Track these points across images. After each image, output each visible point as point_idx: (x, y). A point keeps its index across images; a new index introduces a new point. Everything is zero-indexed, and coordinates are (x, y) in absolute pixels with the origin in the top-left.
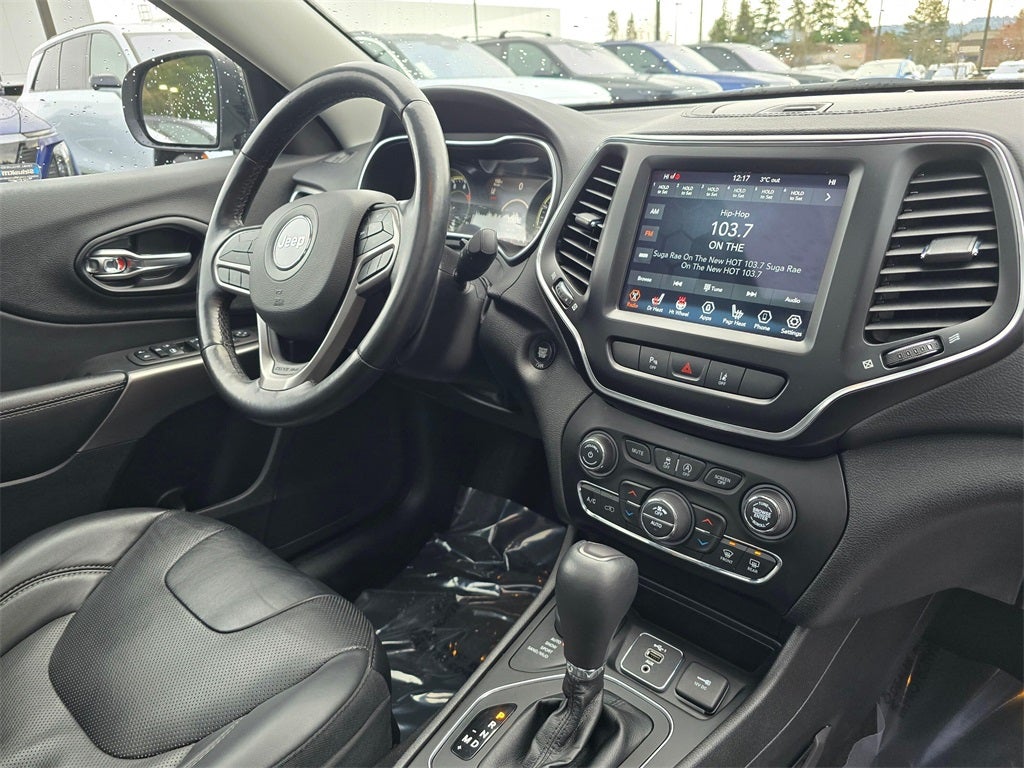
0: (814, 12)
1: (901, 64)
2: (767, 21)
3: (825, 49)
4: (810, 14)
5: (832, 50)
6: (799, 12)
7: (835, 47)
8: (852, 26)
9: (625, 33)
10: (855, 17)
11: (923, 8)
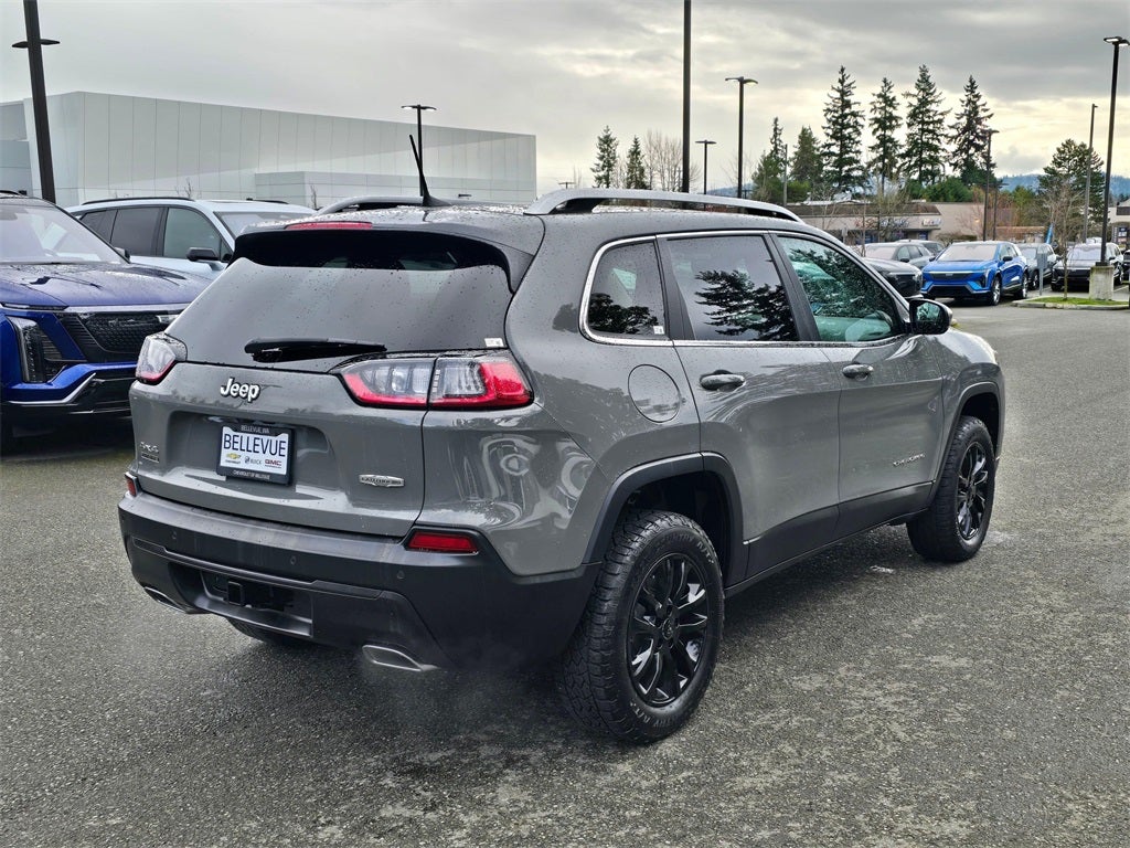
0: (908, 154)
1: (998, 246)
2: (840, 163)
3: (927, 210)
4: (903, 156)
5: (935, 211)
6: (886, 154)
7: (939, 206)
8: (965, 178)
9: (625, 170)
10: (969, 164)
11: (1065, 159)
